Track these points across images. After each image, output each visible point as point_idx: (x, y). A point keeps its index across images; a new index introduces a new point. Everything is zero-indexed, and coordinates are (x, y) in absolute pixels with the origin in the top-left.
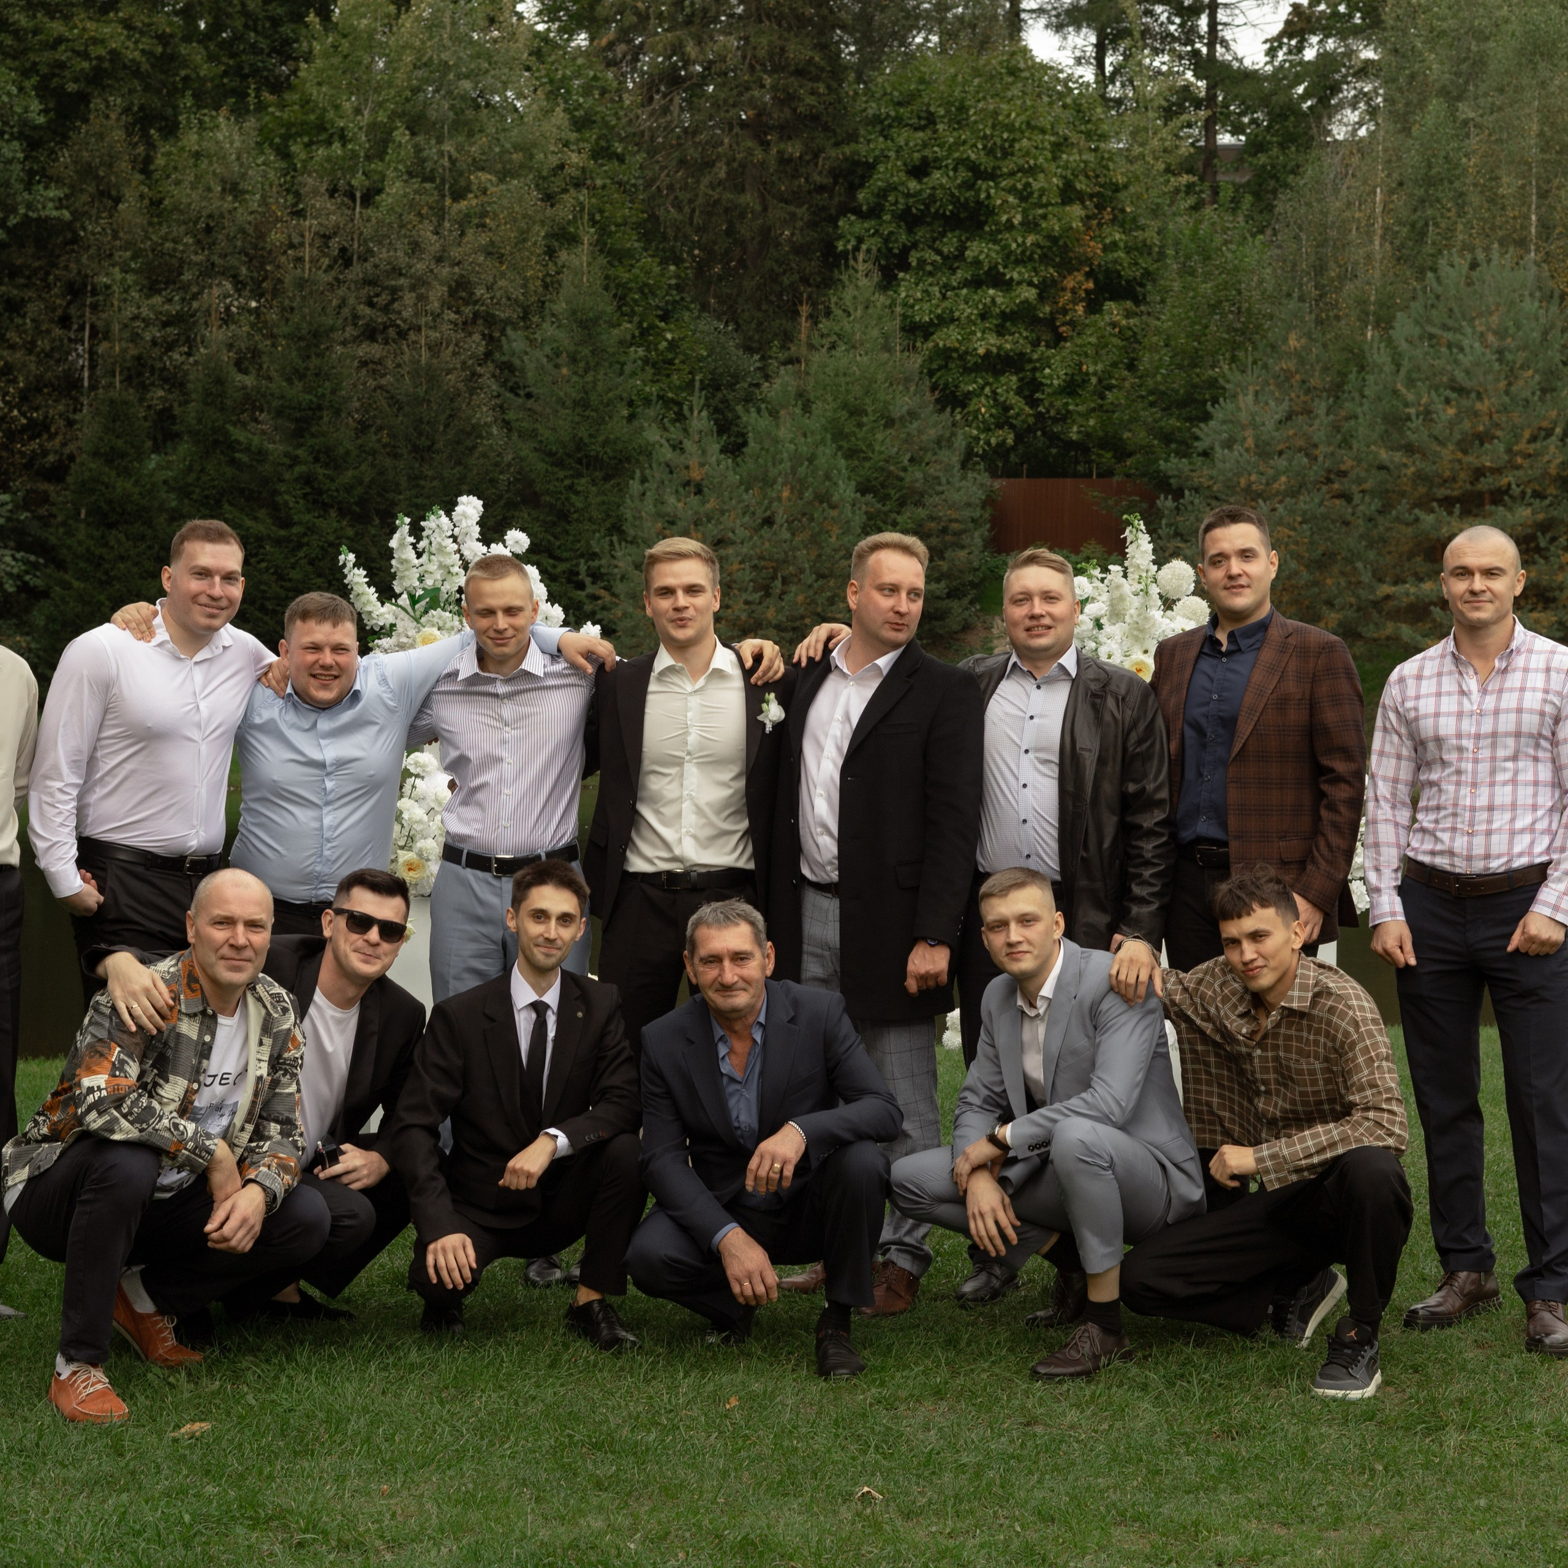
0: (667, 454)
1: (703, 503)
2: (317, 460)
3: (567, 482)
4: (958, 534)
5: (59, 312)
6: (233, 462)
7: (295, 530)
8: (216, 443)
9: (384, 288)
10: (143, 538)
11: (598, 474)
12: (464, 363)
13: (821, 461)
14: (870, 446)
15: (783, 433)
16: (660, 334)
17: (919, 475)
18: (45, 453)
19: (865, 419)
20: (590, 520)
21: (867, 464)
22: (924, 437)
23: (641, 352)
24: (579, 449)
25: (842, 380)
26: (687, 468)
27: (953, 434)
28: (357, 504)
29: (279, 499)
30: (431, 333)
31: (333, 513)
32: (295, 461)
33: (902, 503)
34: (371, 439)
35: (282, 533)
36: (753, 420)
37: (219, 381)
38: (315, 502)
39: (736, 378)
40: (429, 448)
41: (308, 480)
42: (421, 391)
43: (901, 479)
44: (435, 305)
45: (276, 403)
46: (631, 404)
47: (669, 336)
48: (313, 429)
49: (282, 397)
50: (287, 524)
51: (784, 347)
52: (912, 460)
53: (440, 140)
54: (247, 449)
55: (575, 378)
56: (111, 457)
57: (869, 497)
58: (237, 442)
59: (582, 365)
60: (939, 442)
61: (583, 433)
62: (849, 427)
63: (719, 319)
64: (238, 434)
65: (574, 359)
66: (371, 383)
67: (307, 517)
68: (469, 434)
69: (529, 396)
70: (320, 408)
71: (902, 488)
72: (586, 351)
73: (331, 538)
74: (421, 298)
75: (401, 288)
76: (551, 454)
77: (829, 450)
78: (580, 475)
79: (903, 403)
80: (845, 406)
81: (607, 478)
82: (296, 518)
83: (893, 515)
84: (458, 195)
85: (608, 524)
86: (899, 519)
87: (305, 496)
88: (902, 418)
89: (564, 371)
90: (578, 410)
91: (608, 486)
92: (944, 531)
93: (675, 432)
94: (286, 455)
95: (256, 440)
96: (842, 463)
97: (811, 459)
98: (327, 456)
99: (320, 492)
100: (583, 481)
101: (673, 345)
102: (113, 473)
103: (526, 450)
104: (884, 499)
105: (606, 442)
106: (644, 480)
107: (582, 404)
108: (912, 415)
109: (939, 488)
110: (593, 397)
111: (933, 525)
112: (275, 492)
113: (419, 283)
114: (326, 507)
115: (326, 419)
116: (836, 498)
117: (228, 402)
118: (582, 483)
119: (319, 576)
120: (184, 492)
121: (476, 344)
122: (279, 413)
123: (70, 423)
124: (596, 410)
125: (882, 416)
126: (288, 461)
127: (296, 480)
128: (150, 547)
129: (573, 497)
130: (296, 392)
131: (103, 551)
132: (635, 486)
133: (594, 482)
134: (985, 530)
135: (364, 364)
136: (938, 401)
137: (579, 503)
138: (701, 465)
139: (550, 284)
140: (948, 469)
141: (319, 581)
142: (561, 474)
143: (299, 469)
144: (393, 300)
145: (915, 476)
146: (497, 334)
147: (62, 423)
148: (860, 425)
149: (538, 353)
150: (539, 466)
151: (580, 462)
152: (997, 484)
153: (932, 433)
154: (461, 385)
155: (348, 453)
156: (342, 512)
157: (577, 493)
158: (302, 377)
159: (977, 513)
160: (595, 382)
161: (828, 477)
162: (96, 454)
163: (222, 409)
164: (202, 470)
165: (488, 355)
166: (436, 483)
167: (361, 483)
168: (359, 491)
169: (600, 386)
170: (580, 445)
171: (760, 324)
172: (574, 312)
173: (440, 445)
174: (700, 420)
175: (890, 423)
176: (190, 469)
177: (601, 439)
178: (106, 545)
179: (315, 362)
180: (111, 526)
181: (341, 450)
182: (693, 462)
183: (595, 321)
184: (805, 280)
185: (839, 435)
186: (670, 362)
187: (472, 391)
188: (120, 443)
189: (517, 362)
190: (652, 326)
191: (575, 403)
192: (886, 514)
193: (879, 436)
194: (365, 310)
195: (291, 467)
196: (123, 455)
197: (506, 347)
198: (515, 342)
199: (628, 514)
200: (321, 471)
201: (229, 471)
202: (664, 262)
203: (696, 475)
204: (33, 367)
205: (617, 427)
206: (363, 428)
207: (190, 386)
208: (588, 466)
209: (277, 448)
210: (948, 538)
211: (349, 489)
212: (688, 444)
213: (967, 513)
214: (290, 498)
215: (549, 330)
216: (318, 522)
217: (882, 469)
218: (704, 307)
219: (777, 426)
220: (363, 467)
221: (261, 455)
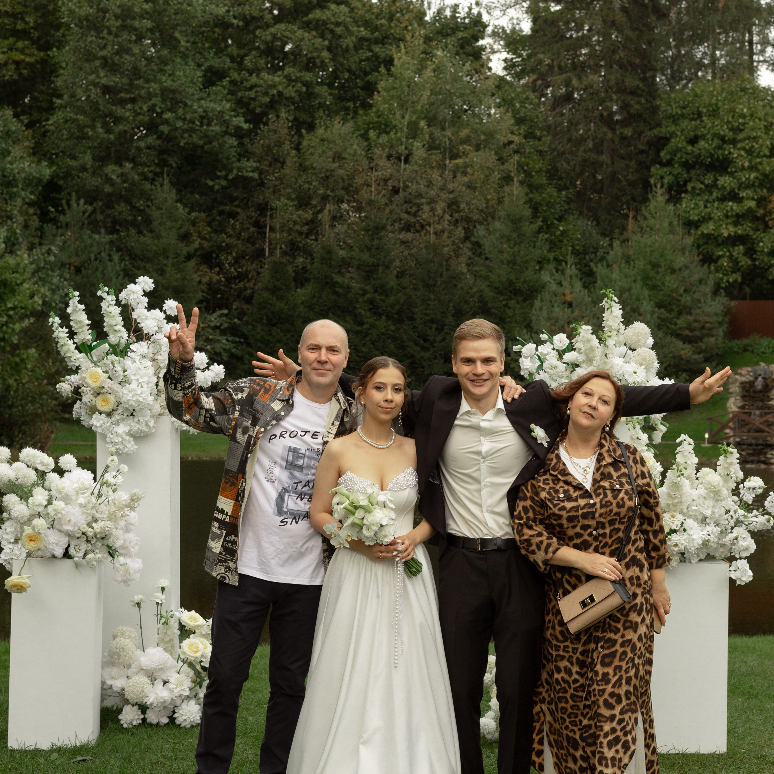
0: (554, 287)
1: (573, 312)
2: (376, 291)
3: (504, 302)
4: (710, 329)
5: (254, 219)
6: (335, 293)
7: (365, 327)
8: (327, 283)
9: (415, 204)
10: (289, 331)
11: (520, 299)
12: (454, 242)
13: (634, 291)
14: (663, 284)
15: (614, 276)
16: (557, 228)
17: (689, 299)
18: (246, 289)
19: (660, 270)
20: (516, 321)
21: (661, 293)
22: (692, 279)
23: (547, 236)
24: (510, 285)
25: (648, 249)
26: (564, 295)
27: (708, 278)
28: (397, 314)
29: (357, 312)
30: (436, 226)
31: (384, 318)
32: (365, 292)
33: (680, 313)
34: (405, 281)
35: (359, 328)
36: (600, 270)
37: (329, 252)
38: (375, 313)
39: (596, 250)
40: (435, 285)
41: (371, 302)
42: (430, 257)
43: (679, 301)
44: (439, 212)
45: (356, 263)
46: (539, 262)
47: (561, 228)
48: (375, 276)
49: (360, 260)
50: (361, 324)
51: (621, 234)
52: (685, 291)
53: (443, 129)
54: (342, 287)
55: (509, 249)
56: (274, 290)
57: (662, 310)
58: (337, 282)
59: (512, 242)
60: (701, 281)
61: (513, 277)
62: (652, 274)
63: (589, 220)
64: (338, 278)
65: (509, 240)
66: (406, 253)
67: (369, 320)
68: (454, 278)
69: (487, 259)
70: (378, 265)
71: (679, 305)
72: (515, 235)
73: (383, 330)
74: (432, 210)
75: (422, 204)
76: (497, 288)
77: (639, 285)
78: (511, 299)
79: (680, 261)
80: (650, 263)
81: (525, 300)
82: (365, 320)
83: (675, 320)
84: (453, 157)
85: (525, 324)
86: (679, 322)
87: (370, 310)
88: (680, 269)
89: (505, 246)
90: (511, 265)
91: (525, 304)
92: (703, 327)
93: (557, 276)
94: (362, 289)
95: (346, 281)
96: (646, 292)
97: (630, 290)
98: (382, 290)
99: (378, 308)
100: (512, 302)
101: (563, 233)
102: (275, 298)
103: (483, 285)
104: (670, 311)
105: (525, 282)
106: (542, 300)
107: (513, 262)
108: (686, 267)
109: (700, 305)
110: (518, 259)
111: (696, 324)
112: (355, 308)
113: (432, 201)
114: (380, 315)
115: (381, 271)
116: (642, 310)
117: (333, 263)
118: (512, 303)
119: (377, 350)
120: (311, 307)
121: (460, 232)
122: (358, 268)
123: (258, 274)
124: (520, 265)
125: (669, 268)
126: (361, 292)
127: (365, 302)
128: (293, 336)
129: (507, 310)
130: (366, 257)
131: (270, 337)
132: (537, 303)
133: (518, 302)
134: (725, 326)
135: (403, 242)
136: (701, 260)
137: (510, 312)
138: (571, 293)
139: (500, 201)
140: (705, 295)
141: (377, 352)
142: (501, 298)
143: (368, 296)
144: (418, 210)
145: (687, 299)
146: (471, 227)
147: (255, 273)
148: (658, 273)
149: (492, 237)
150: (489, 294)
151: (511, 292)
152: (733, 303)
153: (697, 277)
154: (452, 253)
155: (392, 288)
156: (388, 318)
157: (509, 308)
158: (369, 249)
159: (720, 319)
160: (519, 252)
161: (638, 299)
162: (267, 289)
163: (330, 266)
164: (320, 297)
165: (467, 238)
166: (436, 302)
167: (399, 303)
168: (397, 307)
169: (522, 253)
170: (511, 283)
171: (610, 222)
172: (509, 216)
173: (439, 283)
174: (571, 270)
175: (673, 271)
176: (314, 296)
177: (522, 280)
178: (271, 334)
179: (376, 242)
180: (274, 325)
181: (388, 286)
182: (567, 292)
183: (520, 220)
184: (634, 199)
185: (646, 279)
186: (562, 241)
187: (457, 256)
188: (278, 283)
189: (481, 242)
190: (552, 224)
191: (509, 262)
192: (671, 319)
193: (668, 278)
194: (406, 216)
195: (363, 295)
196: (280, 290)
197: (475, 234)
198: (480, 231)
199: (534, 318)
200: (378, 297)
201: (333, 297)
202: (560, 190)
203: (569, 298)
204: (240, 246)
205: (529, 274)
206: (400, 275)
207: (315, 255)
208: (515, 294)
209: (356, 285)
210: (705, 331)
211: (392, 306)
212: (565, 283)
213: (714, 319)
214: (362, 311)
215: (497, 224)
216: (377, 323)
217: (669, 296)
218: (581, 213)
219: (612, 273)
220: (400, 294)
221: (349, 288)
